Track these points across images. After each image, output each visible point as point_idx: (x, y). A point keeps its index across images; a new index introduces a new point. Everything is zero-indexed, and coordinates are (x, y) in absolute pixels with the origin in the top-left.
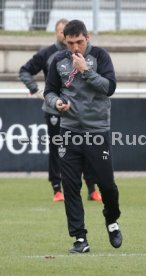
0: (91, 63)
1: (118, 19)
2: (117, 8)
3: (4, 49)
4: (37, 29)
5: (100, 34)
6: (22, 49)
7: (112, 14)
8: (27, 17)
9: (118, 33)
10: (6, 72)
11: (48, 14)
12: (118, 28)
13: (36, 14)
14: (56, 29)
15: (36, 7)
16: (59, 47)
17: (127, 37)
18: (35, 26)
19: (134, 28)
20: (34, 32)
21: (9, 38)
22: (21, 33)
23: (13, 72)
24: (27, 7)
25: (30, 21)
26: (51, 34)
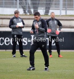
1: (66, 12)
2: (66, 10)
4: (46, 14)
5: (62, 16)
7: (65, 11)
8: (43, 12)
9: (66, 16)
11: (49, 11)
12: (66, 14)
13: (46, 11)
14: (51, 15)
15: (46, 9)
16: (51, 19)
17: (68, 17)
19: (70, 14)
20: (45, 15)
24: (44, 9)
26: (50, 16)
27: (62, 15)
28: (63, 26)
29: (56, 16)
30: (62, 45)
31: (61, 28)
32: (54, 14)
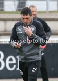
0: (33, 29)
3: (5, 20)
5: (50, 12)
6: (13, 20)
8: (15, 5)
10: (5, 31)
18: (19, 9)
21: (7, 15)
22: (12, 12)
23: (9, 31)
25: (17, 6)
27: (50, 10)
28: (52, 32)
29: (40, 12)
30: (53, 69)
31: (49, 36)
32: (35, 8)
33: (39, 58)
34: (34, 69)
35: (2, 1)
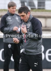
33: (38, 52)
34: (35, 63)
35: (43, 1)
